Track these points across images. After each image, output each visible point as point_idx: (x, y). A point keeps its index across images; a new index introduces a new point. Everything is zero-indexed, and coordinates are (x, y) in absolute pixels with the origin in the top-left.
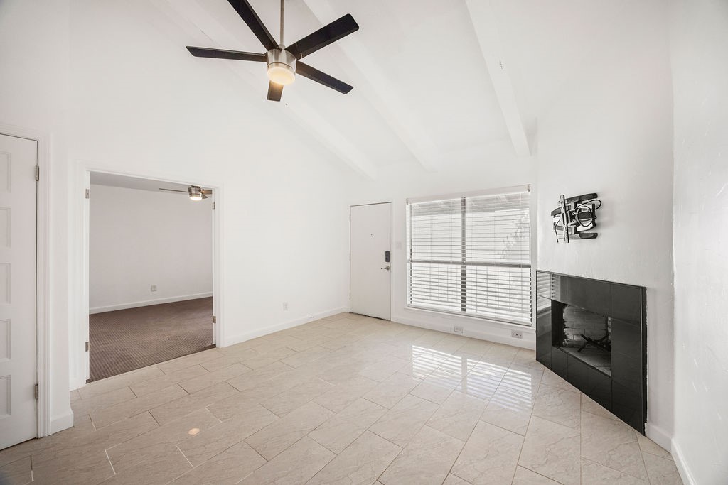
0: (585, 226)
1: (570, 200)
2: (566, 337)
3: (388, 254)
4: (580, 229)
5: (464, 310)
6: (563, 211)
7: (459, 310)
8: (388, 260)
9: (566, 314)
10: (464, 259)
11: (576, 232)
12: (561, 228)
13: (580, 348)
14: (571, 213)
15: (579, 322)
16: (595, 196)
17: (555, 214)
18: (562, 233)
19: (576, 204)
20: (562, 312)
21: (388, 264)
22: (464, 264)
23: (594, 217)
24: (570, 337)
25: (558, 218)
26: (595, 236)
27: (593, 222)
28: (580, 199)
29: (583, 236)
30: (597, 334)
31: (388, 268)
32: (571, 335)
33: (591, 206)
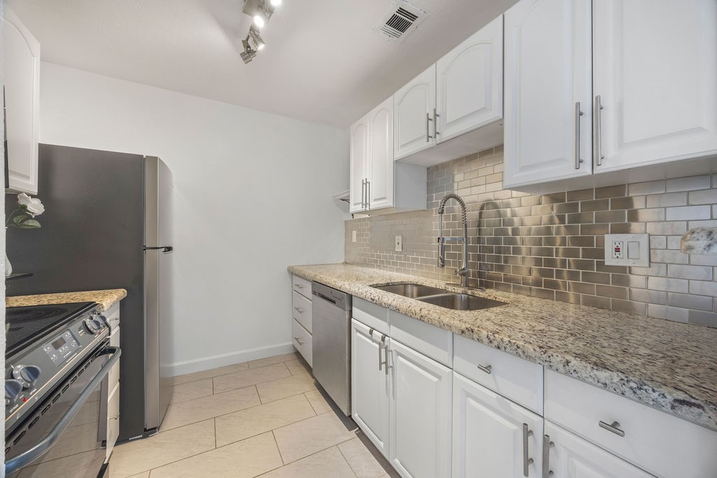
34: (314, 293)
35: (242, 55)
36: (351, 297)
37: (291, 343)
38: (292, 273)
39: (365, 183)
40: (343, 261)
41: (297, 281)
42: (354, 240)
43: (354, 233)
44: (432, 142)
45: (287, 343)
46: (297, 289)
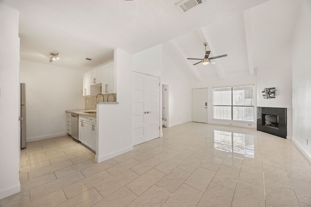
0: (272, 95)
1: (268, 89)
2: (266, 123)
3: (206, 104)
4: (270, 96)
5: (232, 119)
6: (266, 91)
7: (231, 119)
8: (206, 105)
9: (266, 117)
10: (232, 104)
11: (269, 97)
12: (265, 96)
13: (270, 125)
14: (268, 92)
15: (269, 119)
16: (274, 88)
17: (263, 92)
18: (266, 97)
19: (269, 90)
20: (265, 117)
21: (206, 106)
22: (232, 106)
23: (274, 93)
24: (267, 123)
25: (264, 93)
26: (275, 97)
27: (274, 94)
28: (271, 89)
29: (271, 97)
30: (274, 121)
31: (206, 108)
32: (267, 122)
33: (274, 91)
34: (72, 116)
35: (50, 61)
36: (78, 115)
37: (66, 132)
38: (67, 112)
39: (85, 89)
40: (85, 108)
41: (68, 114)
42: (87, 103)
43: (87, 101)
44: (95, 84)
45: (65, 132)
46: (68, 116)
